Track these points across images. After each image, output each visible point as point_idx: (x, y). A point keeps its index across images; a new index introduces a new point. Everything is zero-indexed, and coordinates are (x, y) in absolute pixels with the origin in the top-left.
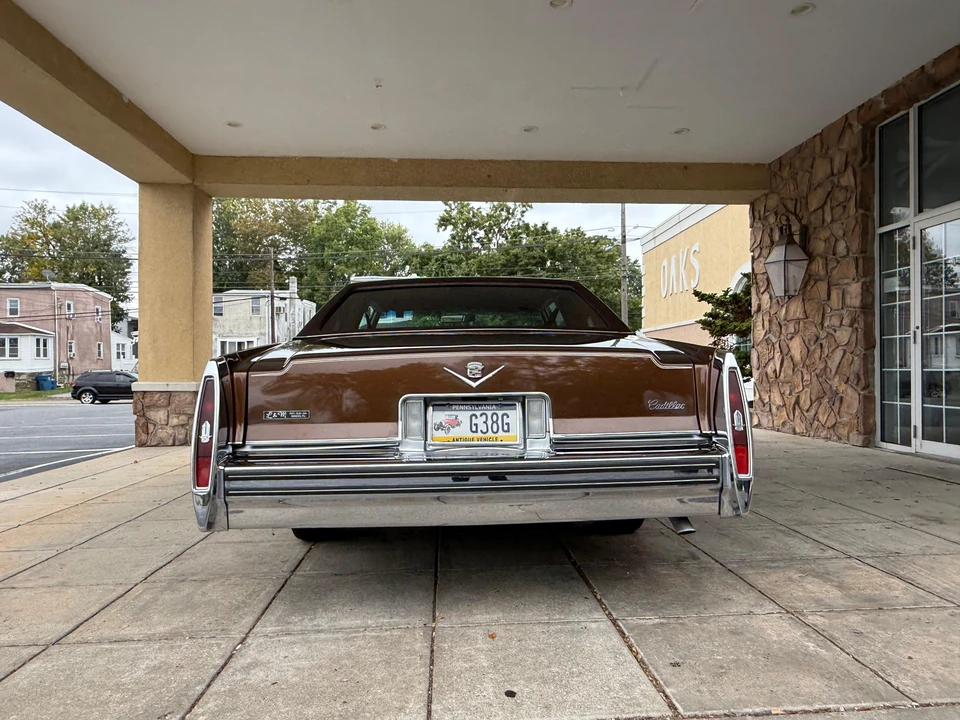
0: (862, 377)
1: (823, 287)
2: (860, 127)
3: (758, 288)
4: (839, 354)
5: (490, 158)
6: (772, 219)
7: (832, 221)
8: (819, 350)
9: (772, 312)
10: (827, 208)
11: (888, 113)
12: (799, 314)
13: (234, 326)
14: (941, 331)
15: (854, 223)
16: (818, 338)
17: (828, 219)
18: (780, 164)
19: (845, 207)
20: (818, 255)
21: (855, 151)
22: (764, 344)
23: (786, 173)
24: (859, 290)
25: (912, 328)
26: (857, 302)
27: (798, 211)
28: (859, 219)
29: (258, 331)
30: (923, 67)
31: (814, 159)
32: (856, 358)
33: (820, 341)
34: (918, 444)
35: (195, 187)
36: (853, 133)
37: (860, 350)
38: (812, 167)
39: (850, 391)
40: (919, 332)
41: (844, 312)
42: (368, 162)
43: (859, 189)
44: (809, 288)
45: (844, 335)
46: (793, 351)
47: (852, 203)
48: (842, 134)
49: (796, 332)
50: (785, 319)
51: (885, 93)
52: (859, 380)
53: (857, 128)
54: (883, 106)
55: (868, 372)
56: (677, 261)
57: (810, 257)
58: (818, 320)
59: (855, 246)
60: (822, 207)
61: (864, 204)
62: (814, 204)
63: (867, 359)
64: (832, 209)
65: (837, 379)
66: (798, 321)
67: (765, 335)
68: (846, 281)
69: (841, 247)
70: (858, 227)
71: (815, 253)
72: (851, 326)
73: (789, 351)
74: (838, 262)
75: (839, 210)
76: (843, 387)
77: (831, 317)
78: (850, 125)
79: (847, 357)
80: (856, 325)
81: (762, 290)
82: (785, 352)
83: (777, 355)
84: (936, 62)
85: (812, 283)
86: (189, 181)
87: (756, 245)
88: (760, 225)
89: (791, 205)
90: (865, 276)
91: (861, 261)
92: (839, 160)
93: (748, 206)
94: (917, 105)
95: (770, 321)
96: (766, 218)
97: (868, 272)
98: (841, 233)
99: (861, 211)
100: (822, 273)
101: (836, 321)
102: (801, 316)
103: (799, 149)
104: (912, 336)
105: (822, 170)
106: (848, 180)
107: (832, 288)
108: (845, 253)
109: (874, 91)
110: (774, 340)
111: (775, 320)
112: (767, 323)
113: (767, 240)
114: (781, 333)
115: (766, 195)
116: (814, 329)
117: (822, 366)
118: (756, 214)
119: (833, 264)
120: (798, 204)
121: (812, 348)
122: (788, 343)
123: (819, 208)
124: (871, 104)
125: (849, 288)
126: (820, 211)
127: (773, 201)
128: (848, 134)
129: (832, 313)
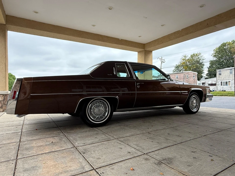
5: (207, 18)
13: (225, 77)
29: (232, 78)
35: (145, 50)
42: (175, 33)
86: (144, 50)
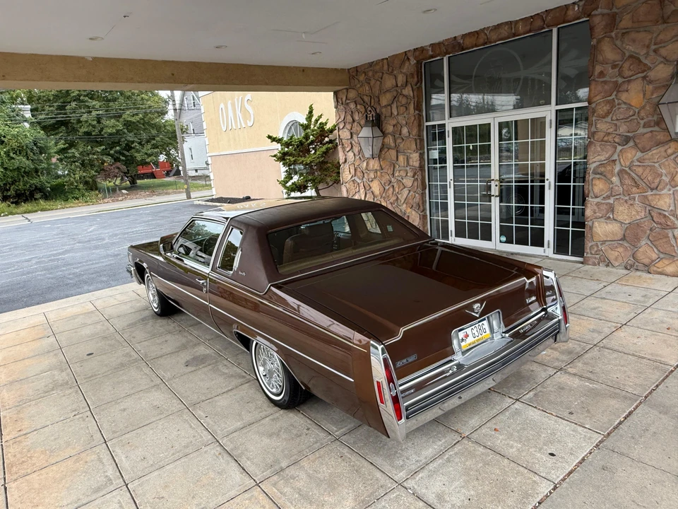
0: (421, 205)
1: (393, 153)
2: (415, 61)
3: (344, 148)
4: (405, 192)
5: (171, 60)
6: (352, 106)
7: (398, 114)
8: (391, 189)
9: (357, 164)
10: (394, 106)
11: (432, 57)
12: (377, 166)
14: (464, 181)
15: (413, 118)
16: (391, 182)
17: (395, 113)
18: (357, 71)
19: (406, 109)
20: (389, 134)
21: (412, 75)
22: (351, 183)
23: (362, 78)
24: (418, 158)
25: (448, 180)
26: (417, 164)
27: (372, 104)
28: (417, 117)
30: (455, 37)
31: (383, 73)
32: (417, 195)
33: (391, 184)
34: (453, 239)
36: (410, 64)
37: (420, 190)
38: (382, 78)
39: (414, 212)
40: (452, 182)
41: (408, 169)
43: (416, 100)
44: (383, 153)
45: (408, 182)
46: (373, 189)
47: (412, 107)
48: (403, 63)
49: (375, 178)
50: (367, 169)
51: (432, 45)
52: (419, 207)
53: (413, 62)
54: (431, 53)
55: (424, 202)
56: (233, 105)
57: (384, 134)
58: (390, 172)
59: (415, 132)
60: (390, 105)
61: (418, 108)
62: (384, 102)
63: (423, 195)
64: (397, 107)
65: (405, 205)
66: (376, 171)
67: (352, 178)
68: (409, 151)
69: (405, 131)
70: (415, 122)
71: (387, 132)
72: (413, 177)
73: (371, 188)
74: (403, 140)
75: (402, 109)
76: (409, 210)
77: (400, 171)
78: (408, 59)
79: (411, 194)
80: (416, 177)
81: (348, 149)
82: (367, 189)
83: (362, 191)
84: (464, 36)
85: (386, 150)
87: (340, 120)
88: (342, 107)
89: (366, 99)
90: (420, 149)
91: (418, 141)
92: (401, 79)
93: (332, 94)
94: (448, 56)
95: (355, 170)
96: (347, 104)
97: (422, 148)
98: (404, 122)
99: (417, 112)
100: (393, 145)
101: (403, 173)
102: (378, 168)
103: (371, 64)
104: (448, 183)
105: (389, 82)
106: (408, 91)
107: (399, 154)
108: (407, 134)
109: (425, 42)
110: (359, 181)
111: (359, 169)
112: (353, 171)
113: (349, 118)
114: (364, 177)
115: (347, 89)
116: (388, 177)
117: (395, 198)
118: (339, 100)
119: (399, 141)
120: (373, 101)
121: (387, 188)
122: (370, 183)
123: (388, 105)
124: (422, 50)
125: (411, 156)
126: (389, 107)
127: (352, 94)
128: (407, 64)
129: (400, 169)
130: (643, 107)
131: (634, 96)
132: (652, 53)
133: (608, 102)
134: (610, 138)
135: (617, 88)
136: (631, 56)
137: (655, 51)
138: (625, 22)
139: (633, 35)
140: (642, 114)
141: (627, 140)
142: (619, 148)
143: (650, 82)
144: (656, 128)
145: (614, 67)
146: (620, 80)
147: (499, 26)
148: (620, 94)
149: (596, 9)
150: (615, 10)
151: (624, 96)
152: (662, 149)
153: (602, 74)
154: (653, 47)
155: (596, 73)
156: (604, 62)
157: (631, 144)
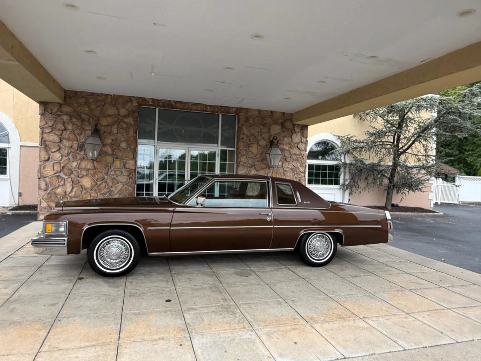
1: (110, 158)
2: (137, 104)
3: (46, 149)
4: (119, 186)
6: (65, 118)
7: (117, 133)
8: (104, 184)
9: (64, 163)
10: (114, 127)
11: (151, 105)
15: (132, 138)
17: (115, 132)
18: (75, 94)
19: (127, 131)
20: (108, 144)
21: (134, 111)
22: (55, 178)
23: (81, 100)
24: (134, 163)
25: (155, 179)
26: (132, 168)
27: (91, 121)
31: (105, 103)
32: (131, 188)
33: (105, 180)
36: (132, 104)
37: (133, 185)
38: (103, 106)
40: (157, 181)
41: (124, 170)
44: (100, 157)
45: (123, 179)
46: (83, 183)
47: (132, 131)
48: (127, 102)
50: (77, 168)
53: (135, 104)
57: (103, 144)
58: (104, 171)
60: (111, 126)
61: (136, 132)
62: (104, 122)
64: (117, 128)
65: (118, 195)
66: (88, 170)
67: (56, 173)
68: (126, 159)
69: (123, 145)
71: (106, 143)
72: (128, 176)
73: (80, 183)
74: (121, 150)
75: (122, 130)
77: (115, 171)
78: (132, 101)
79: (124, 187)
80: (132, 176)
82: (77, 183)
83: (69, 184)
84: (176, 102)
85: (104, 155)
87: (46, 126)
88: (50, 116)
89: (84, 116)
92: (123, 112)
94: (159, 108)
95: (62, 168)
96: (59, 115)
98: (123, 139)
99: (135, 134)
100: (110, 153)
101: (118, 173)
103: (93, 94)
104: (154, 181)
105: (111, 111)
106: (129, 120)
107: (116, 160)
108: (126, 148)
110: (65, 177)
111: (67, 168)
113: (59, 126)
114: (72, 174)
115: (60, 104)
116: (101, 175)
117: (106, 190)
118: (48, 110)
119: (117, 151)
120: (92, 119)
121: (99, 183)
122: (79, 179)
123: (108, 125)
124: (144, 99)
125: (128, 162)
126: (109, 127)
127: (66, 109)
128: (130, 104)
129: (115, 169)
130: (257, 154)
131: (254, 149)
132: (259, 135)
133: (245, 150)
134: (246, 165)
135: (249, 146)
136: (252, 135)
137: (261, 135)
138: (251, 121)
139: (254, 127)
140: (257, 157)
141: (252, 166)
142: (249, 169)
143: (259, 145)
144: (261, 163)
145: (247, 137)
146: (249, 142)
147: (197, 104)
148: (249, 148)
149: (241, 112)
150: (247, 115)
151: (251, 149)
152: (264, 171)
153: (242, 138)
154: (260, 133)
155: (241, 138)
156: (244, 134)
157: (253, 168)
